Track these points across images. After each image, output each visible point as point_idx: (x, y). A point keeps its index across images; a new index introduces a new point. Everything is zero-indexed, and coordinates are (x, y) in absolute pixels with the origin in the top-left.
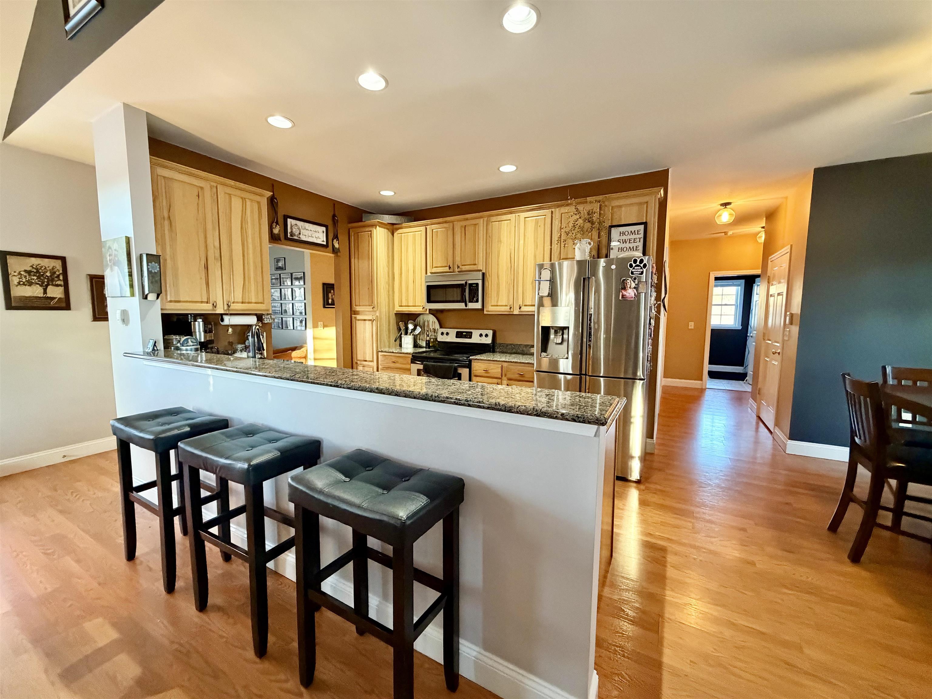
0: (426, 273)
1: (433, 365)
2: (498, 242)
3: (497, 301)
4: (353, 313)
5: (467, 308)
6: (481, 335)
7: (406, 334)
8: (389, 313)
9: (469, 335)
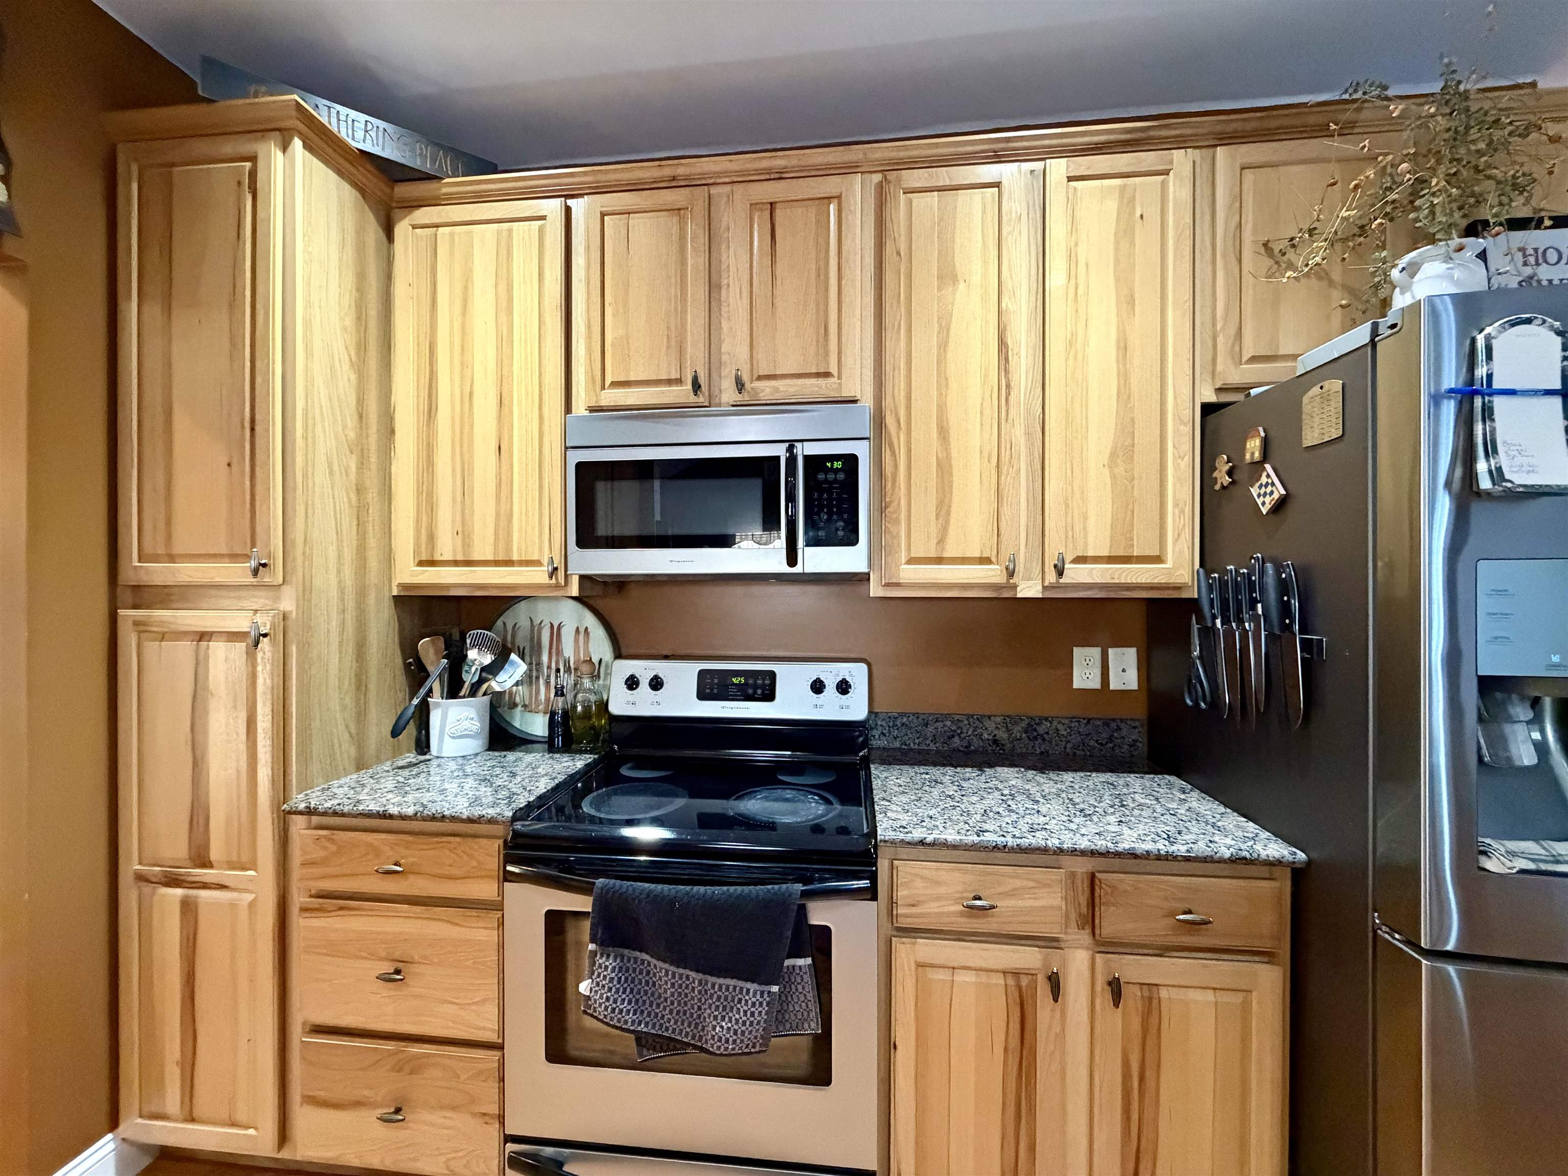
0: (568, 409)
1: (655, 900)
2: (940, 278)
3: (941, 541)
4: (125, 596)
5: (798, 569)
6: (818, 687)
7: (453, 690)
8: (361, 593)
9: (763, 687)
